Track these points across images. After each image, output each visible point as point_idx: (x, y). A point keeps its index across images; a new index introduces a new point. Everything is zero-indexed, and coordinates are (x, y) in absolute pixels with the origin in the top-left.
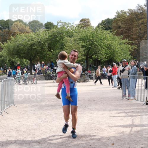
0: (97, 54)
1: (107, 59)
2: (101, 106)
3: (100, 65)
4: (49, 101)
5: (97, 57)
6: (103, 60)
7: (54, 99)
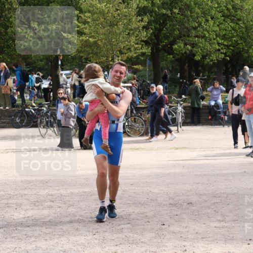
0: (188, 36)
1: (225, 54)
2: (217, 225)
3: (198, 75)
4: (36, 204)
5: (189, 47)
6: (212, 60)
7: (50, 197)
